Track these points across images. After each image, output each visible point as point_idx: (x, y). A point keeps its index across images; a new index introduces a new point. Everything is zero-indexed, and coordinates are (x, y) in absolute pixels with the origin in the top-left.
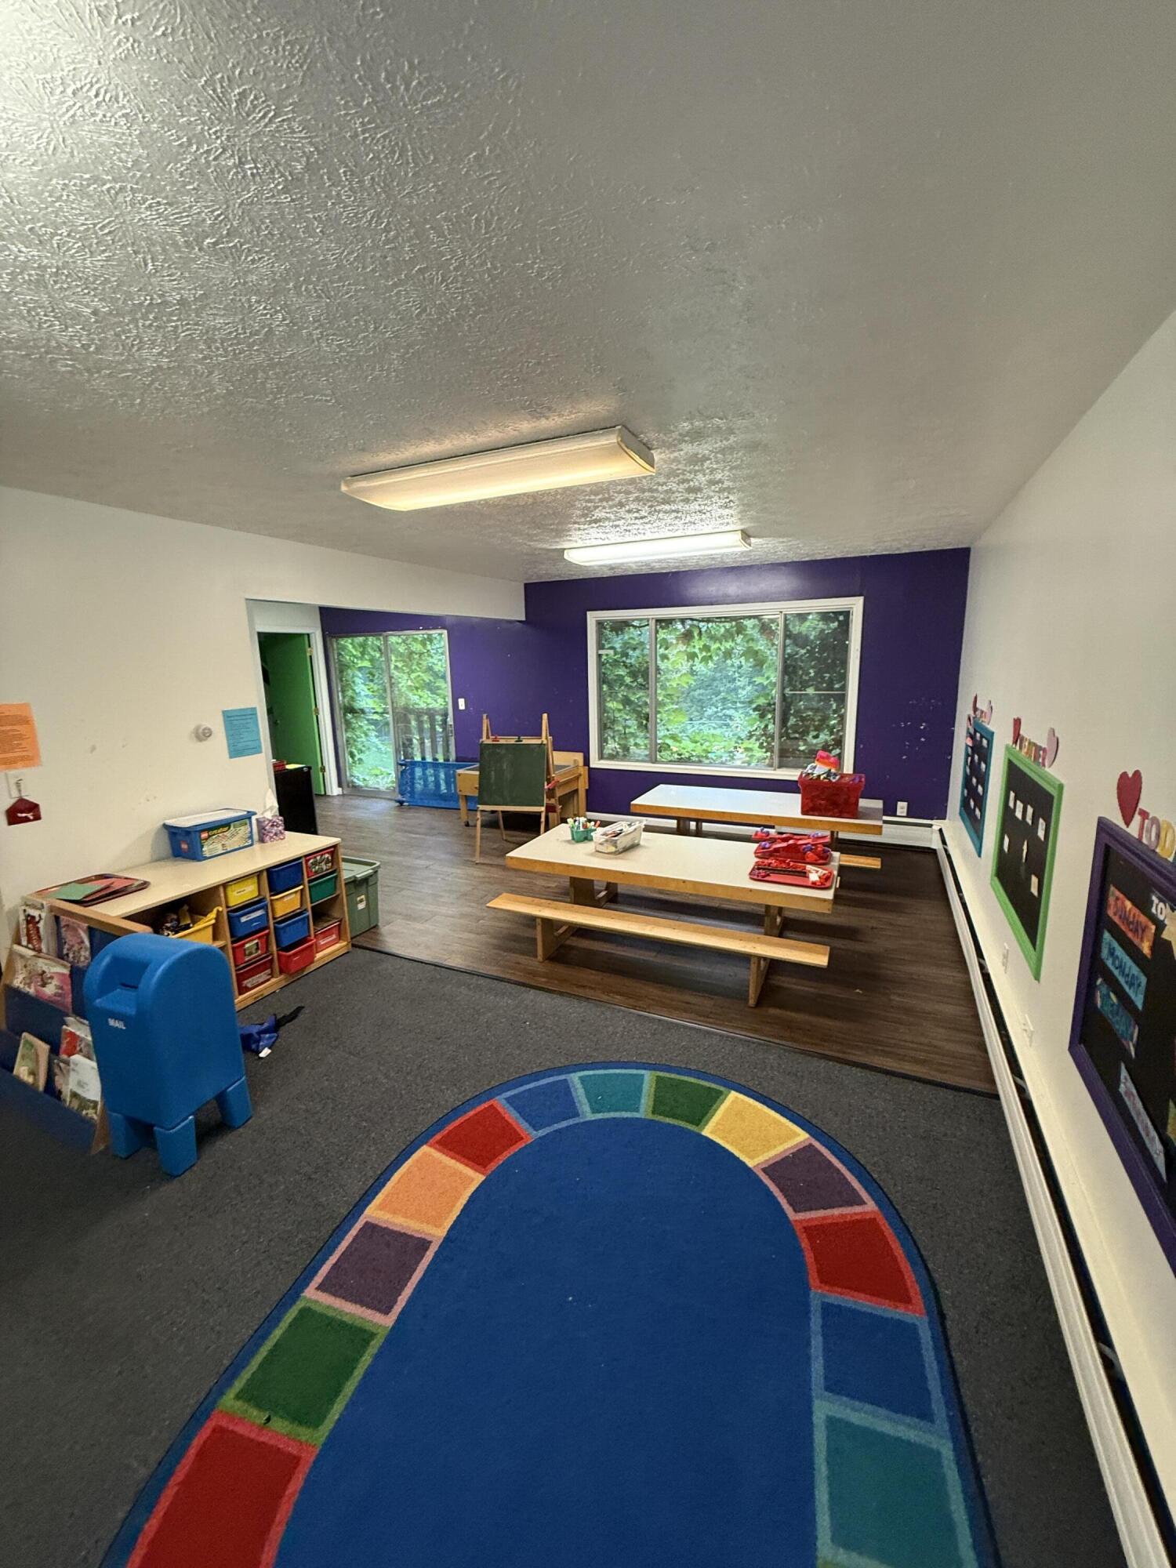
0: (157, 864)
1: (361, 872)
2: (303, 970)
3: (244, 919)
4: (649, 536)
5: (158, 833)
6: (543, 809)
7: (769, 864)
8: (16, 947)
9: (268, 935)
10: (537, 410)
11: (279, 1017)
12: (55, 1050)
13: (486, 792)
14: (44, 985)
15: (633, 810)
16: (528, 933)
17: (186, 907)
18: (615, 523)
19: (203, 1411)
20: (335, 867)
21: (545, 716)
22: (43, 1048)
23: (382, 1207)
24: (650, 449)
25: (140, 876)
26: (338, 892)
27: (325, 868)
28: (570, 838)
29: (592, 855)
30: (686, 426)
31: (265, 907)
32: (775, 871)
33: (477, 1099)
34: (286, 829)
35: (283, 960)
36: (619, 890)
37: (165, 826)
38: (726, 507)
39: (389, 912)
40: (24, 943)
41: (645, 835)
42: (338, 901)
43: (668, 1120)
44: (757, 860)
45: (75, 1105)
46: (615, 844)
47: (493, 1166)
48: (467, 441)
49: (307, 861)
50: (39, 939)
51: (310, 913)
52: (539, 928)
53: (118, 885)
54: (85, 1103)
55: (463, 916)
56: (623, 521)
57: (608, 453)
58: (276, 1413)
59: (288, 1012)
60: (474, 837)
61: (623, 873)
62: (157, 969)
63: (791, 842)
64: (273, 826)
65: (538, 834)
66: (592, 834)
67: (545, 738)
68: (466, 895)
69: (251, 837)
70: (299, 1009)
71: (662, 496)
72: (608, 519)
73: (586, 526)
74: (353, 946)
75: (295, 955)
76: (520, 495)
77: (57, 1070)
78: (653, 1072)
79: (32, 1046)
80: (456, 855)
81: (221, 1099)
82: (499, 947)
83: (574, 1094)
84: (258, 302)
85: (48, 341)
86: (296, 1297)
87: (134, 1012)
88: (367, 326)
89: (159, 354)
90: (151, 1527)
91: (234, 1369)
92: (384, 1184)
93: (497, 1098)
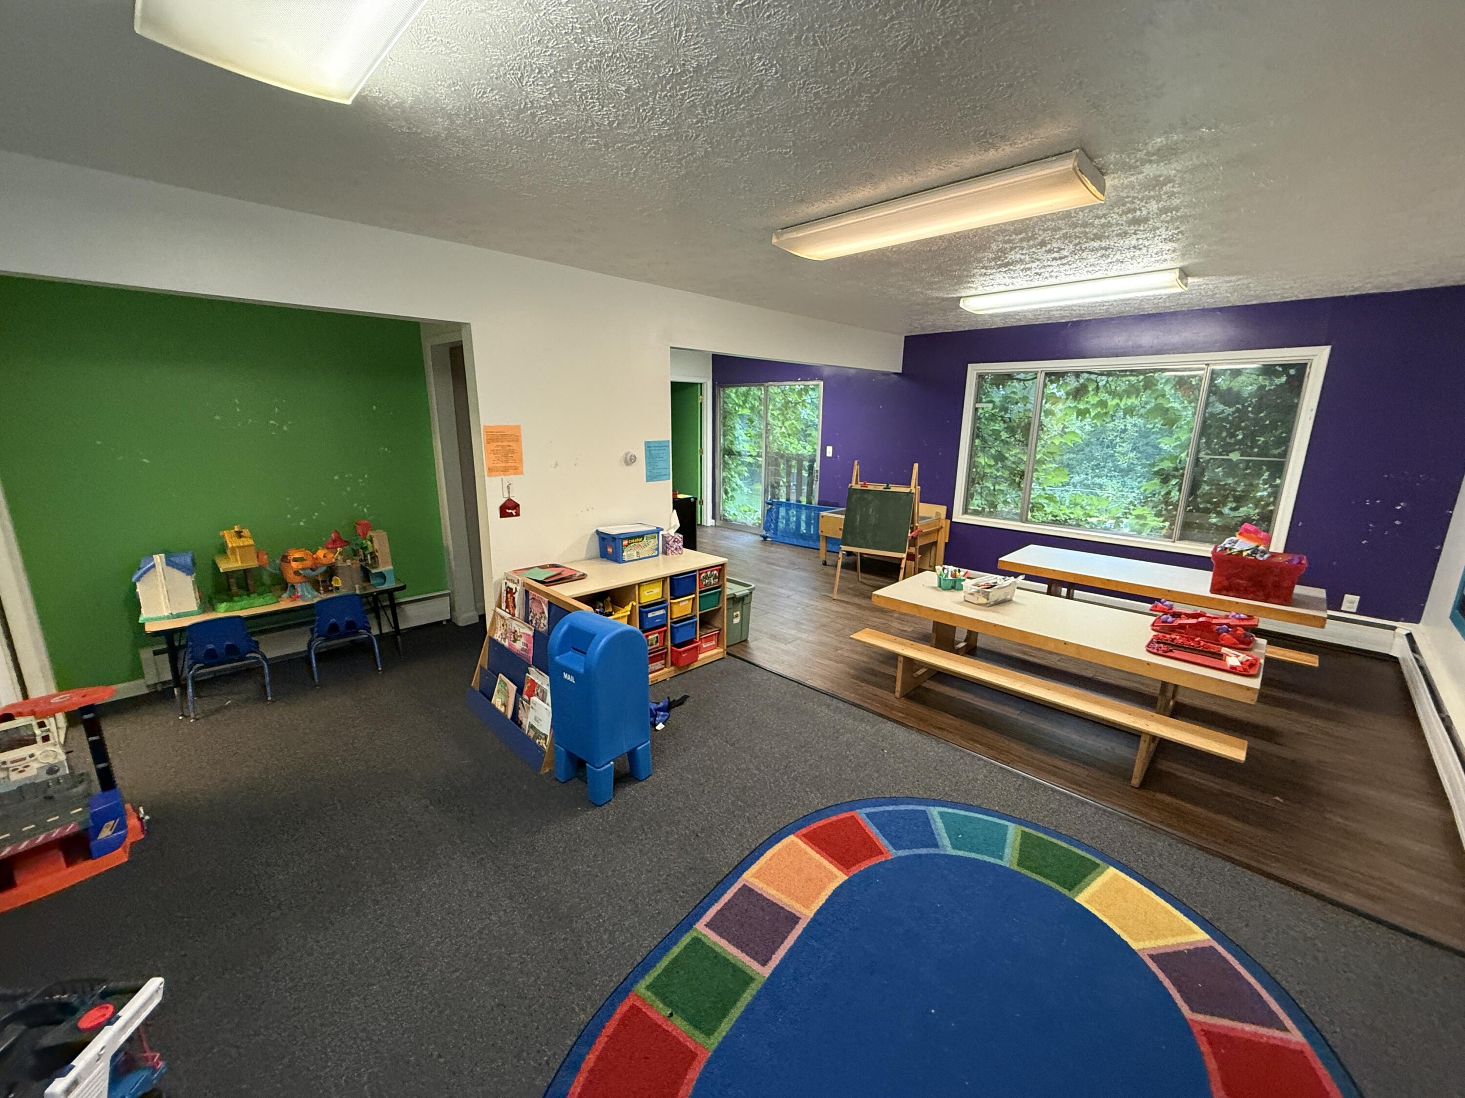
0: (588, 561)
1: (739, 591)
2: (689, 665)
3: (650, 615)
4: (1063, 279)
5: (592, 536)
6: (904, 555)
7: (1173, 640)
8: (498, 610)
9: (665, 631)
10: (985, 141)
11: (671, 700)
12: (520, 691)
13: (850, 533)
14: (515, 641)
15: (1000, 566)
16: (889, 671)
17: (609, 599)
18: (1028, 266)
19: (623, 990)
20: (720, 583)
21: (916, 466)
22: (513, 688)
23: (757, 876)
24: (1103, 174)
25: (581, 569)
26: (720, 605)
27: (712, 582)
28: (936, 585)
29: (960, 603)
30: (1159, 141)
31: (665, 608)
32: (1180, 647)
33: (839, 807)
34: (685, 546)
35: (675, 654)
36: (978, 644)
37: (598, 532)
38: (1170, 241)
39: (757, 630)
40: (504, 608)
41: (1017, 590)
42: (720, 614)
43: (1035, 876)
44: (1155, 633)
45: (532, 734)
46: (987, 596)
47: (855, 870)
48: (904, 182)
49: (700, 574)
50: (515, 606)
51: (698, 619)
52: (900, 666)
53: (566, 574)
54: (539, 734)
55: (821, 644)
56: (1038, 263)
57: (1061, 181)
58: (677, 1013)
59: (677, 698)
60: (834, 576)
61: (995, 625)
62: (600, 641)
63: (1201, 619)
64: (674, 541)
65: (897, 580)
66: (963, 583)
67: (914, 488)
68: (824, 626)
69: (658, 549)
70: (685, 698)
71: (1095, 231)
72: (1021, 261)
73: (994, 271)
74: (728, 654)
75: (684, 652)
76: (935, 238)
77: (521, 706)
78: (1019, 826)
79: (506, 684)
80: (815, 589)
81: (632, 754)
82: (854, 677)
83: (933, 826)
84: (760, 59)
85: (587, 122)
86: (690, 926)
87: (582, 671)
88: (849, 68)
89: (663, 123)
90: (591, 1058)
91: (645, 966)
92: (758, 858)
93: (858, 811)
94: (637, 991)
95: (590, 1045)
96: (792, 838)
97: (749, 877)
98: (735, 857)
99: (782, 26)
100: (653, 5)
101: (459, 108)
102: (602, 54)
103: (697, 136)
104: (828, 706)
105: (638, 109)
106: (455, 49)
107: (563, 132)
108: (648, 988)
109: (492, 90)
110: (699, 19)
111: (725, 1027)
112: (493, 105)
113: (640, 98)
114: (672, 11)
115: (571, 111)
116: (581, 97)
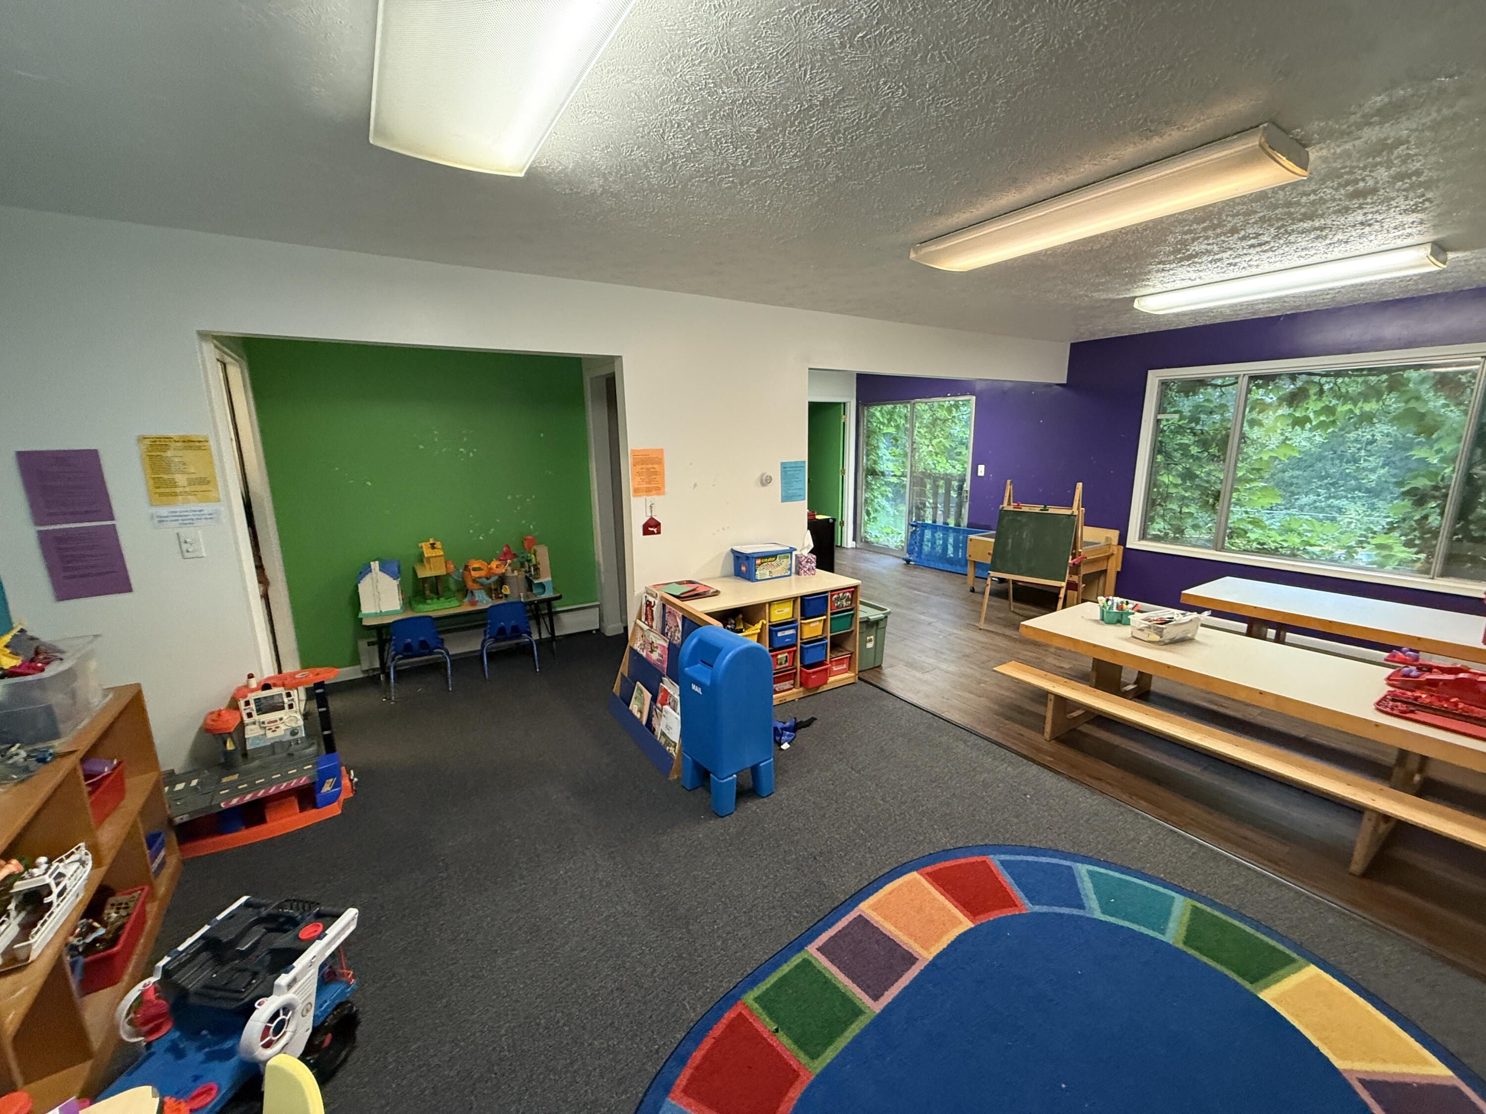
0: (725, 579)
1: (874, 615)
2: (818, 688)
3: (780, 634)
4: (1267, 267)
5: (727, 555)
6: (1064, 584)
7: (1416, 698)
8: (638, 622)
9: (795, 651)
11: (798, 720)
12: (654, 700)
13: (999, 559)
14: (652, 651)
15: (1183, 600)
16: (1038, 709)
17: (741, 616)
18: (1217, 257)
19: (731, 998)
20: (854, 605)
21: (1080, 485)
22: (648, 696)
23: (875, 908)
24: (1305, 146)
25: (715, 586)
26: (853, 628)
27: (845, 604)
28: (1098, 618)
29: (1127, 640)
30: (1380, 100)
31: (796, 628)
32: (1426, 708)
33: (967, 850)
34: (817, 567)
35: (804, 675)
36: (1152, 688)
37: (733, 551)
38: (1413, 211)
39: (893, 657)
40: (643, 619)
41: (1200, 628)
42: (853, 637)
43: (1205, 959)
44: (1391, 689)
45: (663, 741)
46: (1160, 632)
47: (983, 919)
49: (832, 596)
50: (652, 619)
51: (828, 641)
52: (1051, 705)
53: (700, 590)
54: (669, 742)
55: (963, 675)
56: (1230, 252)
57: (1246, 160)
58: (782, 1030)
59: (804, 720)
60: (981, 604)
61: (1169, 667)
62: (726, 655)
63: (1461, 675)
64: (807, 562)
65: (1055, 610)
66: (1130, 617)
67: (1077, 509)
68: (968, 656)
69: (790, 569)
70: (813, 719)
71: (1303, 210)
72: (1208, 252)
73: (1174, 265)
74: (859, 678)
75: (814, 673)
76: (1097, 236)
77: (654, 713)
78: (1189, 900)
79: (642, 692)
80: (961, 617)
81: (755, 769)
82: (997, 713)
83: (1080, 885)
84: (885, 83)
85: (722, 164)
86: (801, 948)
87: (708, 683)
88: (980, 77)
89: (793, 156)
90: (698, 1056)
91: (753, 980)
92: (877, 890)
93: (991, 856)
94: (744, 1001)
95: (698, 1042)
96: (914, 875)
97: (866, 908)
98: (853, 885)
99: (906, 49)
100: (777, 52)
101: (612, 167)
102: (734, 102)
103: (828, 164)
104: (965, 742)
105: (769, 147)
106: (606, 118)
107: (702, 176)
108: (756, 999)
109: (639, 148)
110: (822, 56)
111: (830, 1054)
112: (640, 160)
113: (771, 137)
114: (797, 53)
115: (708, 156)
116: (716, 143)
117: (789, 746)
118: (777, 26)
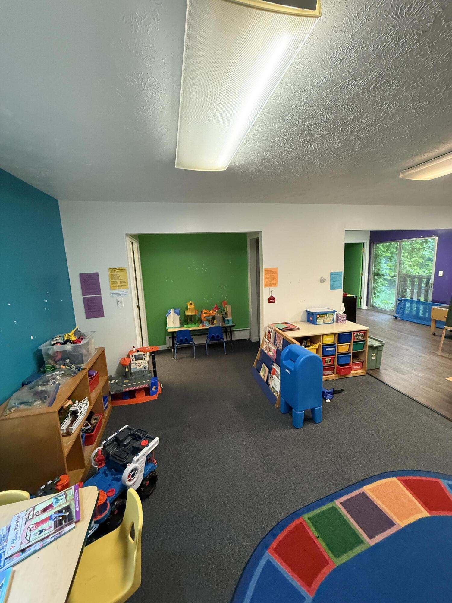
0: (302, 323)
1: (376, 344)
2: (345, 375)
3: (327, 349)
5: (304, 312)
8: (265, 338)
9: (334, 358)
11: (335, 390)
12: (270, 372)
14: (270, 351)
17: (309, 340)
19: (297, 514)
20: (365, 339)
22: (267, 370)
23: (371, 491)
25: (298, 326)
26: (364, 350)
27: (360, 338)
31: (335, 347)
33: (427, 473)
34: (347, 319)
35: (339, 369)
37: (306, 311)
39: (386, 365)
40: (267, 338)
42: (364, 354)
45: (273, 390)
47: (436, 514)
49: (354, 334)
50: (270, 338)
51: (351, 354)
53: (291, 327)
54: (275, 391)
55: (426, 378)
59: (338, 390)
60: (440, 342)
62: (302, 358)
64: (342, 317)
68: (430, 369)
69: (333, 320)
70: (342, 390)
74: (367, 373)
75: (343, 369)
77: (269, 378)
79: (265, 367)
80: (425, 347)
81: (313, 410)
84: (386, 104)
85: (305, 151)
86: (332, 500)
87: (293, 369)
89: (339, 143)
90: (281, 536)
91: (309, 508)
92: (373, 482)
93: (443, 480)
94: (304, 518)
95: (281, 530)
96: (394, 479)
97: (367, 489)
98: (360, 476)
99: (398, 86)
100: (331, 102)
101: (259, 161)
102: (311, 127)
103: (356, 143)
104: (427, 415)
105: (327, 141)
106: (257, 143)
107: (296, 158)
108: (309, 518)
109: (270, 152)
110: (353, 100)
111: (345, 558)
112: (271, 156)
113: (328, 137)
114: (341, 101)
115: (299, 150)
116: (303, 144)
117: (330, 401)
118: (331, 92)
